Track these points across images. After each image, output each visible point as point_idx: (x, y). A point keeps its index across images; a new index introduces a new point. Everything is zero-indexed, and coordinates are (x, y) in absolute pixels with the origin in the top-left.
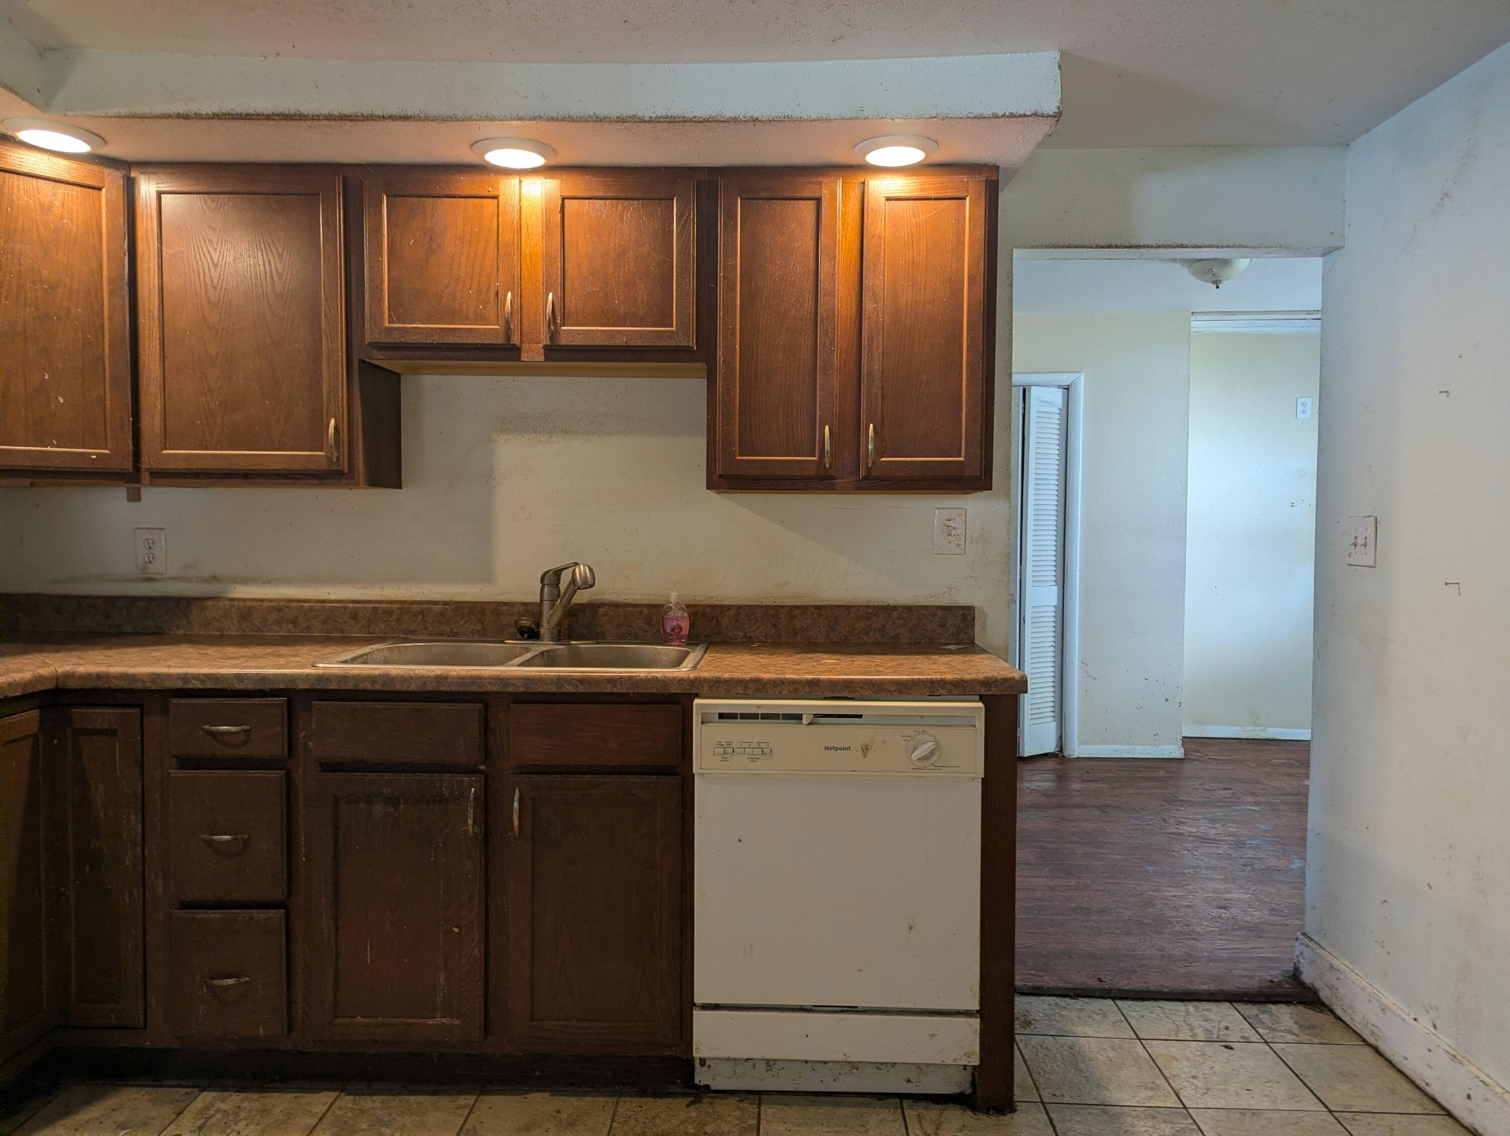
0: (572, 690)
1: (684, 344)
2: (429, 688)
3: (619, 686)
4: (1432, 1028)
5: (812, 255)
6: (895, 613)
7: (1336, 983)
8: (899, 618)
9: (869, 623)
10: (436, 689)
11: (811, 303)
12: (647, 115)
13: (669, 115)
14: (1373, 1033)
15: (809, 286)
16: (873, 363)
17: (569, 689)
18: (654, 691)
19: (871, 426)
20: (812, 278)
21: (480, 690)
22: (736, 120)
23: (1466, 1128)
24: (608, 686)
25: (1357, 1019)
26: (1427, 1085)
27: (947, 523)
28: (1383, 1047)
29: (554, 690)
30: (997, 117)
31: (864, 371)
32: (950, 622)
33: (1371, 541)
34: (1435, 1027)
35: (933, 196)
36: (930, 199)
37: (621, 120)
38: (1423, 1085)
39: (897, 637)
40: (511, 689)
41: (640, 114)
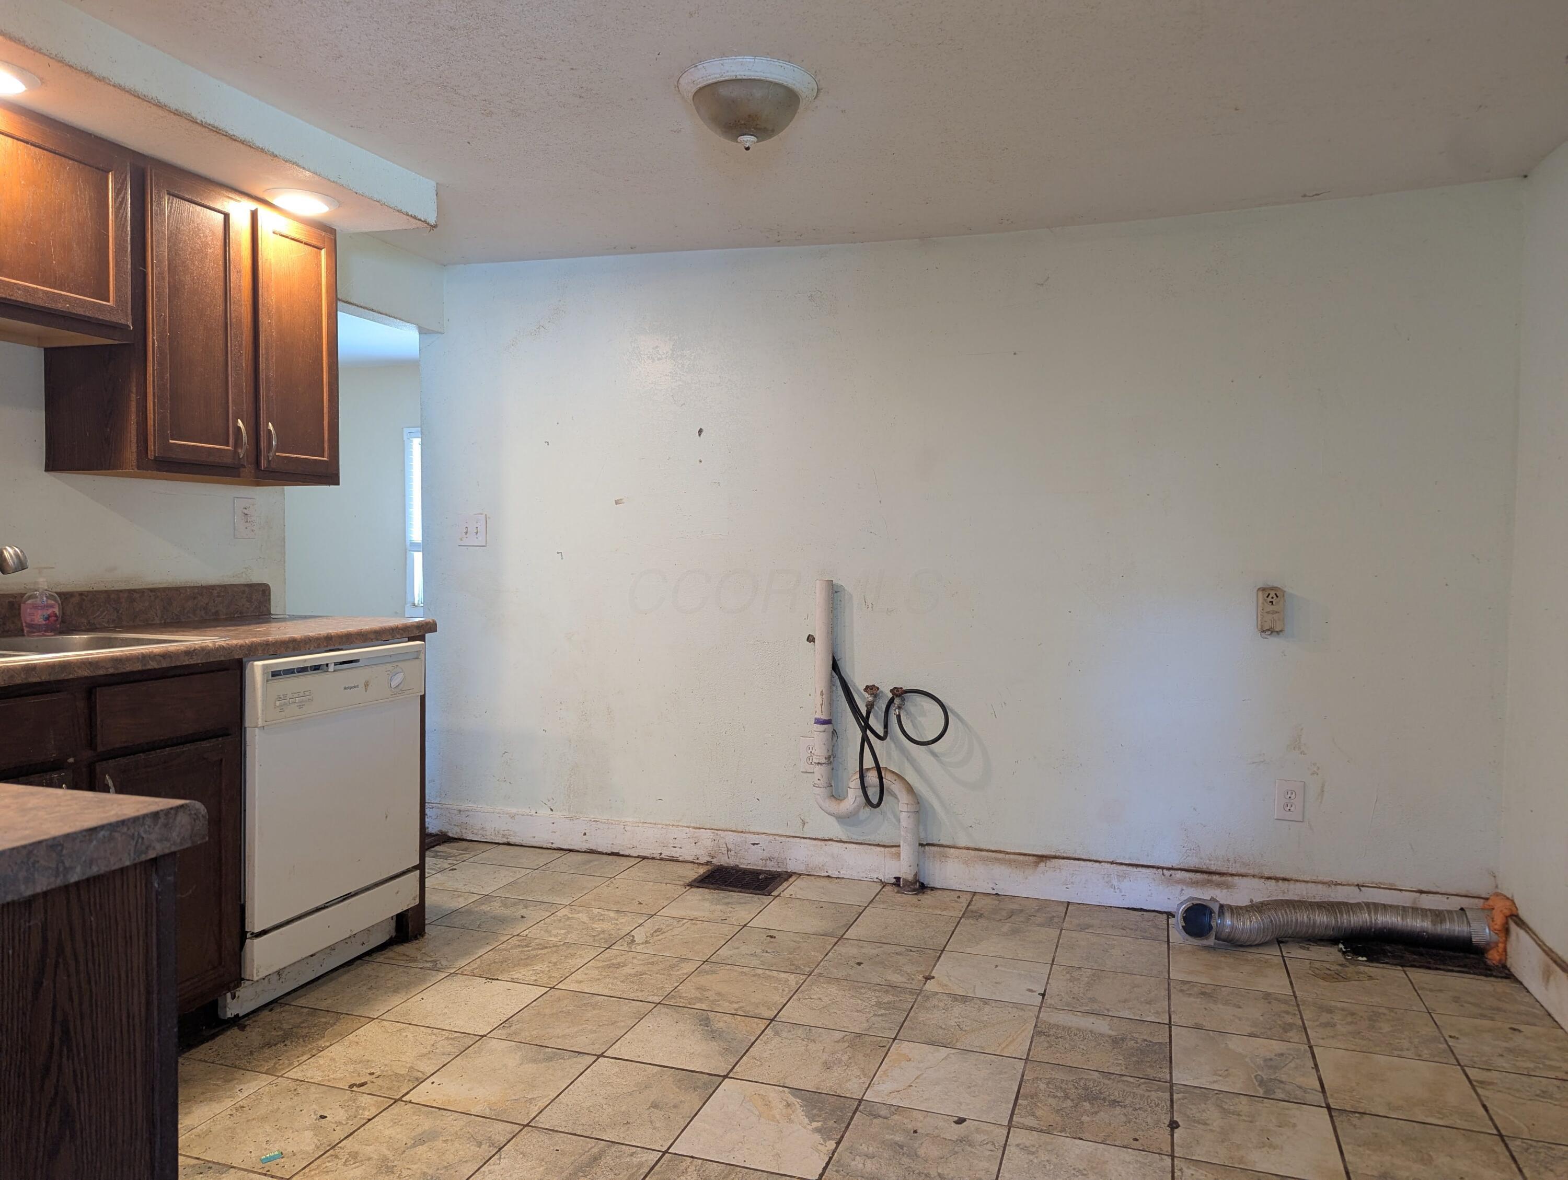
0: (156, 667)
1: (123, 321)
2: (18, 681)
3: (195, 657)
4: (551, 812)
5: (221, 263)
6: (215, 592)
7: (465, 820)
8: (218, 596)
9: (196, 601)
10: (25, 681)
11: (222, 307)
12: (199, 118)
13: (216, 124)
14: (504, 836)
15: (220, 292)
16: (268, 369)
17: (153, 665)
18: (222, 659)
19: (270, 424)
20: (222, 283)
21: (71, 676)
22: (262, 150)
23: (585, 852)
24: (186, 658)
25: (488, 833)
26: (552, 843)
27: (245, 511)
28: (512, 840)
29: (140, 668)
30: (408, 215)
31: (262, 375)
32: (254, 597)
33: (482, 529)
34: (552, 810)
35: (304, 240)
36: (301, 242)
37: (177, 113)
38: (549, 846)
39: (217, 613)
40: (101, 672)
41: (193, 115)
